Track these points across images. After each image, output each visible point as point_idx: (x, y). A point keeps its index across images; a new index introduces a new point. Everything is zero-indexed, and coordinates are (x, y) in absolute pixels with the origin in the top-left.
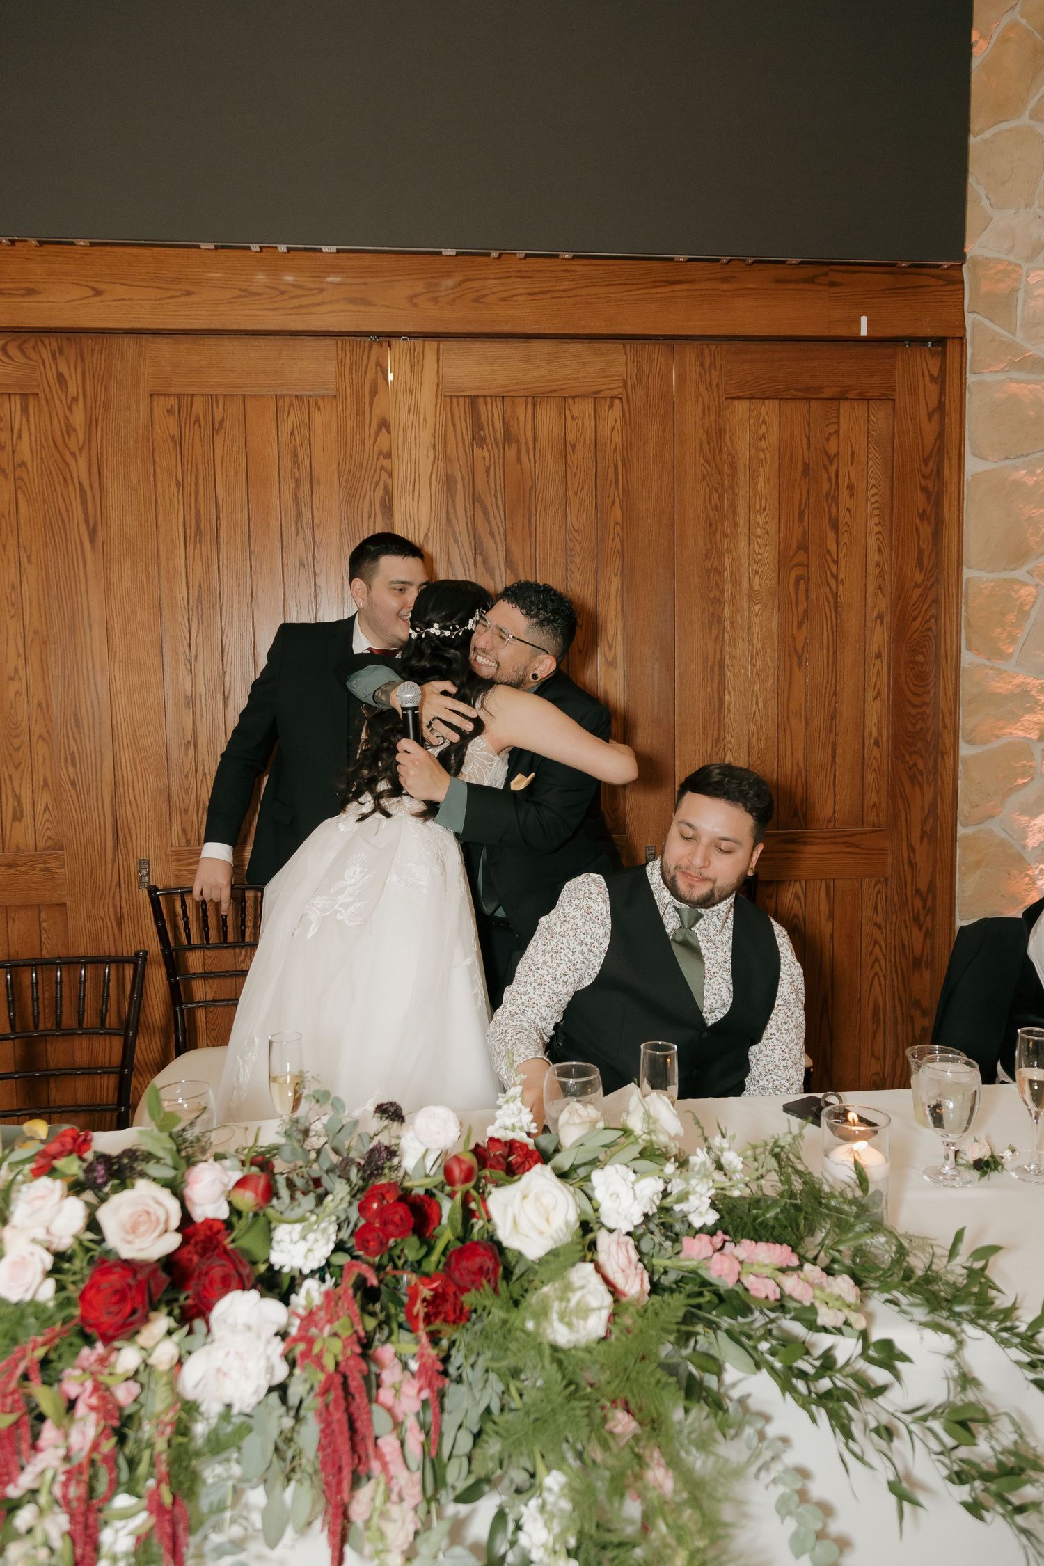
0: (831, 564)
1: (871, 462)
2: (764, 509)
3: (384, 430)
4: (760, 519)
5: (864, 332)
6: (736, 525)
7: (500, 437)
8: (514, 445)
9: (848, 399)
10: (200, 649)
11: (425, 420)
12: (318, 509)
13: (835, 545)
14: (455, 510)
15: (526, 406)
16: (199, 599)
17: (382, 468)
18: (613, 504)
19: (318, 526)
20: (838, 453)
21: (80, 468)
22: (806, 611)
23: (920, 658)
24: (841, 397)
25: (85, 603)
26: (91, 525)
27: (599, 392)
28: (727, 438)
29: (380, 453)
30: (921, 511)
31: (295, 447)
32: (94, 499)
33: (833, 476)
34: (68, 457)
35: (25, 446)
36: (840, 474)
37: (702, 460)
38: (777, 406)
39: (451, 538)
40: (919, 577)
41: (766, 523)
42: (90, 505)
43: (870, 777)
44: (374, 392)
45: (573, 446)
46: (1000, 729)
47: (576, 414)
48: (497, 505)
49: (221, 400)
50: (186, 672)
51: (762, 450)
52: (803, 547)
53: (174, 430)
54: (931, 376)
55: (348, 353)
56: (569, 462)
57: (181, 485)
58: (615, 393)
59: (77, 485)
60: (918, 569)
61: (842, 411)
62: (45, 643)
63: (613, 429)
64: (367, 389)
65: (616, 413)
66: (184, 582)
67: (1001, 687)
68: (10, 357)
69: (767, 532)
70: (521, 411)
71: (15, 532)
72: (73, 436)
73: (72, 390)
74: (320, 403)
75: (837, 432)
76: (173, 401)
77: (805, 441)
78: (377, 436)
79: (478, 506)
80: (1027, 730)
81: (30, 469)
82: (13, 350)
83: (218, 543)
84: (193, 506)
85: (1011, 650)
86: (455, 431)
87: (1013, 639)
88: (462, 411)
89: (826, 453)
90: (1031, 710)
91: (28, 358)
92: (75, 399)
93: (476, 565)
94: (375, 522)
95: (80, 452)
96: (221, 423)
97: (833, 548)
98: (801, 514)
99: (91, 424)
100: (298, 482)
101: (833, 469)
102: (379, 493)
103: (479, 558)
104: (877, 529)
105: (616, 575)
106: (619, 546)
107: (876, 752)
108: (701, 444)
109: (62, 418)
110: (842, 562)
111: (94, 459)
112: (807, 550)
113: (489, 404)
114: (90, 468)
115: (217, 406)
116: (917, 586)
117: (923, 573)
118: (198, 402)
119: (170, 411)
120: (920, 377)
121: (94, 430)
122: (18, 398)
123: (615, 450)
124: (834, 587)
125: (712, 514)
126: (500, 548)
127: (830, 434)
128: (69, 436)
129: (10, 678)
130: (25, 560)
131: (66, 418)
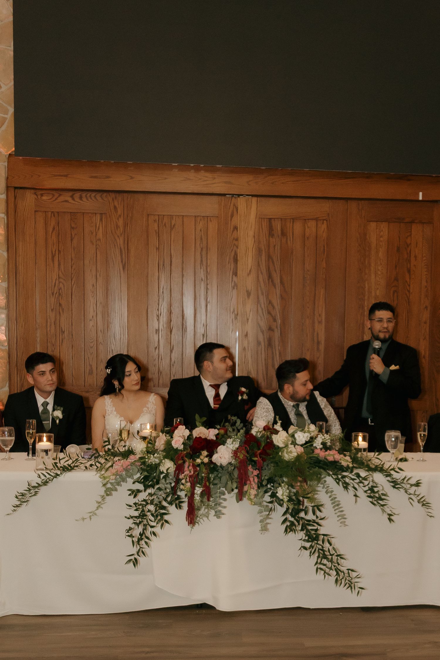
0: (407, 286)
1: (424, 247)
2: (382, 264)
3: (235, 230)
4: (380, 268)
5: (421, 198)
6: (371, 270)
7: (280, 234)
8: (285, 237)
9: (415, 223)
10: (162, 311)
11: (251, 227)
12: (209, 259)
13: (409, 279)
14: (261, 261)
15: (290, 222)
16: (163, 292)
17: (234, 245)
18: (323, 260)
19: (209, 266)
20: (411, 243)
21: (121, 241)
22: (397, 304)
24: (412, 222)
26: (124, 263)
27: (317, 218)
28: (368, 236)
29: (234, 239)
31: (201, 235)
32: (125, 253)
33: (409, 252)
34: (116, 237)
35: (100, 233)
36: (412, 251)
37: (357, 245)
38: (387, 225)
39: (260, 272)
41: (382, 270)
42: (123, 256)
44: (232, 215)
45: (308, 238)
47: (309, 226)
48: (278, 259)
49: (173, 217)
50: (156, 320)
51: (382, 241)
52: (396, 279)
53: (156, 228)
55: (223, 202)
56: (306, 244)
57: (158, 249)
58: (324, 218)
59: (119, 248)
61: (413, 227)
63: (323, 232)
64: (230, 215)
65: (324, 226)
66: (157, 286)
68: (97, 200)
69: (382, 273)
70: (288, 224)
71: (95, 266)
72: (119, 229)
73: (119, 212)
74: (212, 219)
75: (411, 235)
77: (398, 238)
78: (233, 231)
79: (270, 259)
81: (102, 241)
82: (98, 198)
83: (171, 271)
84: (162, 257)
86: (263, 231)
88: (266, 224)
89: (406, 243)
91: (104, 200)
92: (120, 216)
93: (269, 282)
95: (121, 236)
96: (174, 225)
97: (408, 281)
98: (396, 267)
99: (125, 225)
100: (201, 248)
101: (409, 249)
102: (233, 254)
103: (270, 280)
104: (425, 273)
105: (323, 288)
106: (325, 278)
108: (357, 239)
110: (412, 286)
111: (126, 239)
112: (398, 281)
113: (276, 221)
114: (124, 242)
115: (173, 219)
118: (166, 218)
119: (155, 221)
121: (126, 228)
122: (99, 215)
123: (324, 240)
124: (408, 295)
125: (361, 266)
126: (278, 276)
127: (408, 236)
128: (117, 229)
129: (90, 320)
130: (98, 276)
131: (116, 222)
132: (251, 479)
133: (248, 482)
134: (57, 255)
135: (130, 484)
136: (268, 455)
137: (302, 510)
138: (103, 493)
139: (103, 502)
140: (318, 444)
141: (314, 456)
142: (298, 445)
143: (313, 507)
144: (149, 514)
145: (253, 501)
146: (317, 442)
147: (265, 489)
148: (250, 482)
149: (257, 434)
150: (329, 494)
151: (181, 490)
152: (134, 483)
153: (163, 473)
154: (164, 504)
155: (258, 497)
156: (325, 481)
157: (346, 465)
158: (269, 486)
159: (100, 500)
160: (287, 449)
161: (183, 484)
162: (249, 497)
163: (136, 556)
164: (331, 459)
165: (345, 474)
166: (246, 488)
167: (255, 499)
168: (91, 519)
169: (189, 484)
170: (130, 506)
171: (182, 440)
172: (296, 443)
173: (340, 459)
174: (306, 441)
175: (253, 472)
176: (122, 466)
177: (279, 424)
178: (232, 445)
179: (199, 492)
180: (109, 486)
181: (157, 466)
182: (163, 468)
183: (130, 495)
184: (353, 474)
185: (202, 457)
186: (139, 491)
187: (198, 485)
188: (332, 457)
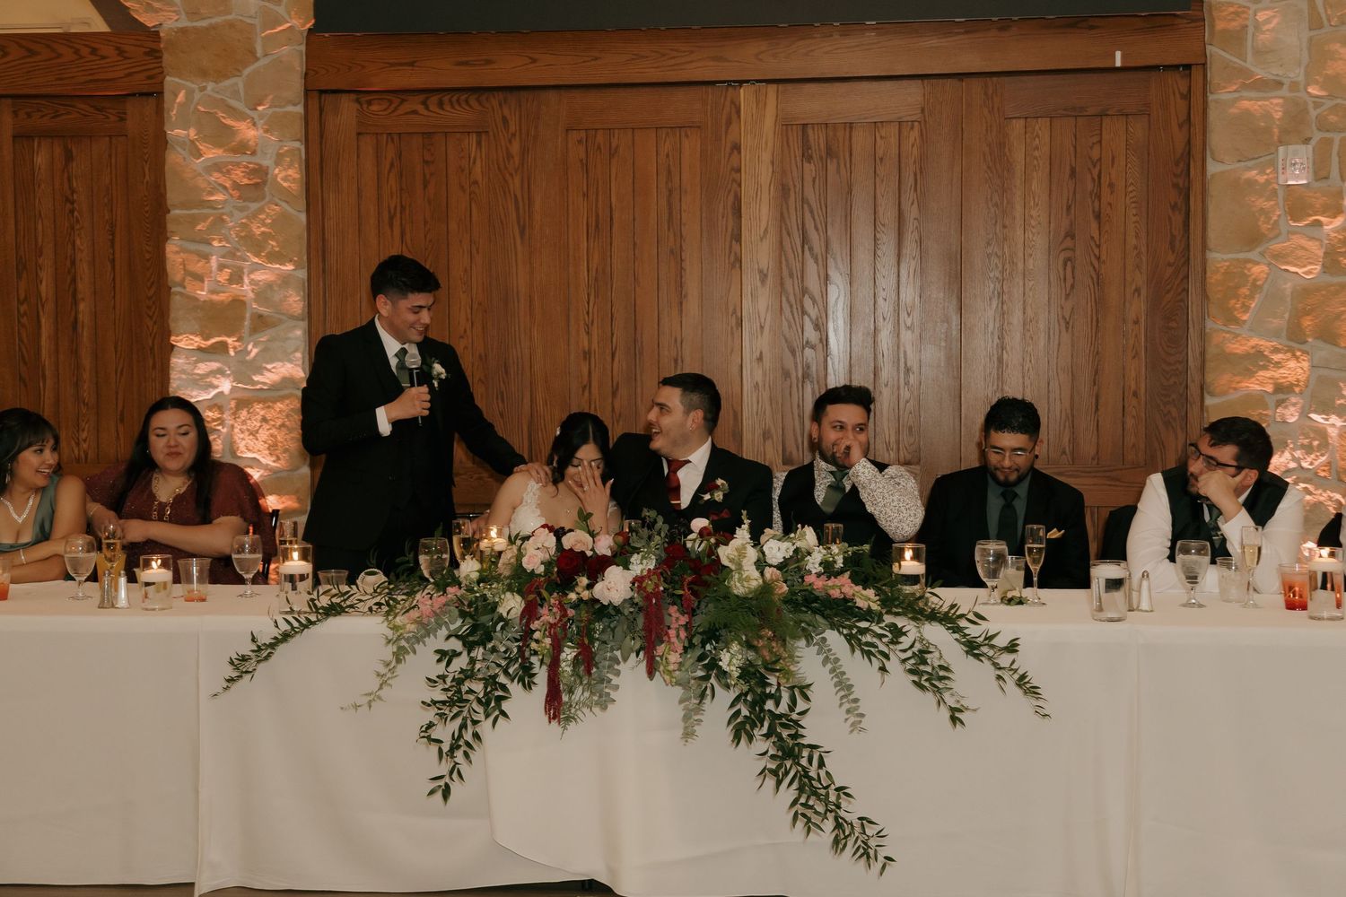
0: (1094, 247)
1: (1129, 165)
2: (1037, 205)
3: (735, 152)
4: (1034, 213)
5: (1118, 64)
6: (1014, 218)
7: (824, 155)
8: (835, 161)
9: (1107, 115)
10: (595, 316)
11: (766, 144)
12: (685, 211)
13: (1097, 232)
14: (788, 209)
15: (845, 129)
16: (596, 280)
17: (734, 180)
18: (912, 204)
19: (685, 225)
20: (1100, 159)
21: (515, 184)
22: (1072, 286)
23: (1173, 324)
24: (1102, 115)
25: (515, 282)
26: (522, 223)
27: (900, 118)
28: (1007, 150)
29: (733, 169)
30: (1173, 203)
31: (669, 165)
32: (524, 206)
33: (1096, 178)
34: (508, 176)
35: (478, 169)
36: (1103, 174)
37: (985, 167)
38: (1048, 124)
39: (784, 232)
40: (1171, 258)
41: (1039, 216)
42: (521, 211)
43: (1130, 422)
44: (729, 123)
45: (881, 159)
46: (1238, 382)
47: (883, 134)
48: (821, 205)
49: (616, 131)
50: (584, 334)
51: (1036, 158)
52: (1070, 235)
53: (583, 155)
54: (1181, 94)
55: (710, 97)
56: (878, 172)
57: (586, 195)
58: (914, 118)
59: (513, 196)
60: (1171, 252)
61: (1104, 125)
62: (486, 311)
63: (913, 146)
64: (724, 121)
65: (915, 134)
66: (586, 266)
67: (1237, 348)
68: (471, 107)
69: (1039, 223)
70: (840, 134)
71: (469, 233)
72: (511, 162)
73: (512, 128)
74: (689, 133)
75: (1100, 142)
76: (583, 134)
77: (1072, 149)
78: (730, 154)
79: (805, 206)
80: (1261, 384)
81: (481, 185)
82: (473, 102)
83: (611, 237)
84: (594, 211)
85: (1245, 318)
86: (790, 152)
87: (1246, 308)
88: (795, 135)
89: (1090, 158)
90: (1265, 368)
91: (484, 107)
92: (514, 135)
93: (803, 252)
94: (727, 221)
95: (516, 173)
96: (617, 147)
97: (1096, 236)
98: (1069, 208)
99: (524, 151)
100: (671, 192)
101: (1096, 172)
102: (731, 198)
103: (806, 247)
104: (1134, 219)
105: (914, 259)
106: (917, 238)
107: (1134, 402)
108: (984, 155)
109: (504, 148)
110: (1104, 247)
111: (526, 178)
112: (1073, 237)
113: (816, 130)
114: (522, 186)
115: (614, 137)
116: (1170, 265)
117: (1175, 255)
118: (600, 132)
119: (580, 142)
120: (1172, 97)
121: (526, 157)
122: (474, 135)
123: (915, 162)
124: (1097, 266)
125: (992, 210)
126: (822, 238)
127: (1093, 144)
128: (509, 162)
129: (462, 337)
130: (474, 251)
131: (507, 149)
132: (672, 633)
133: (665, 638)
134: (398, 215)
135: (439, 641)
136: (706, 584)
137: (770, 696)
138: (389, 657)
139: (389, 675)
140: (814, 563)
141: (806, 588)
142: (770, 566)
143: (792, 688)
144: (471, 697)
145: (674, 675)
146: (811, 561)
147: (698, 652)
148: (669, 638)
149: (693, 546)
150: (829, 666)
151: (536, 653)
152: (448, 638)
153: (501, 618)
154: (502, 679)
155: (683, 669)
156: (824, 639)
157: (866, 606)
158: (708, 647)
159: (383, 670)
160: (739, 573)
161: (537, 641)
162: (665, 667)
163: (447, 779)
164: (836, 594)
165: (864, 624)
166: (660, 649)
167: (677, 673)
168: (370, 707)
169: (548, 641)
170: (436, 682)
171: (542, 556)
172: (765, 562)
173: (854, 595)
174: (784, 558)
175: (675, 618)
176: (432, 606)
177: (745, 526)
178: (641, 567)
179: (569, 658)
180: (403, 643)
181: (495, 606)
182: (502, 610)
183: (439, 661)
184: (883, 625)
185: (578, 589)
186: (456, 654)
187: (570, 644)
188: (838, 591)
